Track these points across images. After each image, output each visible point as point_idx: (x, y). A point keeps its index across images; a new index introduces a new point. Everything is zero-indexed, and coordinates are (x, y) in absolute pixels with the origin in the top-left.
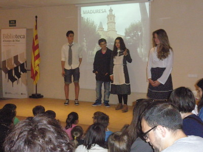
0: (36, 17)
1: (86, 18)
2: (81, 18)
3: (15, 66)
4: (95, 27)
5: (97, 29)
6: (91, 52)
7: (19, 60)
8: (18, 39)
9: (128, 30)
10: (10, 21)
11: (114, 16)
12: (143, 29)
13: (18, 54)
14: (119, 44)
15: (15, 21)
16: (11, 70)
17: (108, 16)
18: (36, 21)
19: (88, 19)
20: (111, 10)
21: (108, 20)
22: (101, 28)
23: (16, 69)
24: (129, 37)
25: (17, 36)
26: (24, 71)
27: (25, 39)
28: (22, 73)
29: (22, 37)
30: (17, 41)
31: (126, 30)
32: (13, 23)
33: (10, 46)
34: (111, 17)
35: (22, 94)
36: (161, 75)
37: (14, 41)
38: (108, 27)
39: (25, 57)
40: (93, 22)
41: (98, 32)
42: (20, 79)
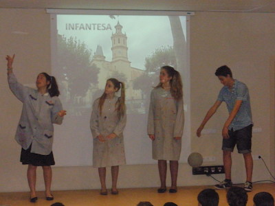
1: (68, 38)
2: (58, 37)
4: (88, 54)
5: (91, 58)
6: (79, 97)
9: (150, 61)
11: (125, 37)
12: (177, 60)
17: (113, 37)
19: (71, 38)
20: (119, 27)
21: (114, 43)
22: (100, 56)
24: (152, 73)
31: (147, 60)
34: (119, 39)
38: (114, 54)
40: (83, 45)
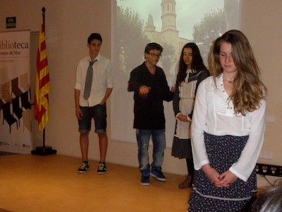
0: (44, 10)
1: (125, 9)
2: (117, 9)
3: (14, 97)
5: (143, 29)
7: (19, 87)
8: (19, 50)
9: (198, 30)
10: (7, 19)
11: (174, 2)
13: (18, 76)
14: (191, 58)
15: (14, 18)
16: (8, 104)
17: (163, 4)
18: (44, 16)
21: (164, 11)
22: (151, 26)
23: (15, 102)
24: (200, 43)
25: (16, 45)
26: (27, 105)
27: (28, 50)
28: (24, 109)
29: (24, 46)
30: (16, 53)
31: (195, 28)
32: (11, 22)
33: (6, 62)
34: (169, 5)
35: (24, 146)
36: (239, 155)
37: (11, 53)
38: (163, 23)
39: (29, 82)
40: (137, 15)
41: (146, 34)
42: (21, 119)
